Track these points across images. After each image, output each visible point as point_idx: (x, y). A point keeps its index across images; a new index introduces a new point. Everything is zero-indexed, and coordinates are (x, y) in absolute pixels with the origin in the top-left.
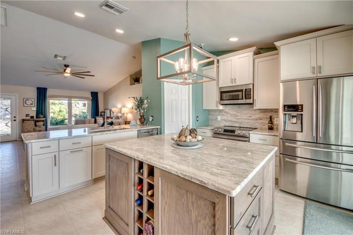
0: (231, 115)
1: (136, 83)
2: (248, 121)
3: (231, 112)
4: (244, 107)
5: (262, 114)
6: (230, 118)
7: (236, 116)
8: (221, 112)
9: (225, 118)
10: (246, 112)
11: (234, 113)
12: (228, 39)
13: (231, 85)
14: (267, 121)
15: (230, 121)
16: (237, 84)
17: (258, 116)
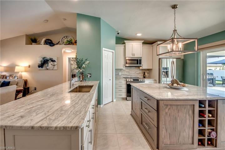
0: (127, 72)
1: (33, 43)
2: (134, 74)
3: (126, 70)
4: (133, 68)
5: (141, 71)
6: (126, 73)
7: (129, 72)
8: (121, 70)
9: (123, 73)
10: (133, 70)
11: (129, 71)
12: (136, 34)
13: (132, 56)
14: (143, 74)
15: (126, 75)
16: (135, 57)
17: (139, 72)
